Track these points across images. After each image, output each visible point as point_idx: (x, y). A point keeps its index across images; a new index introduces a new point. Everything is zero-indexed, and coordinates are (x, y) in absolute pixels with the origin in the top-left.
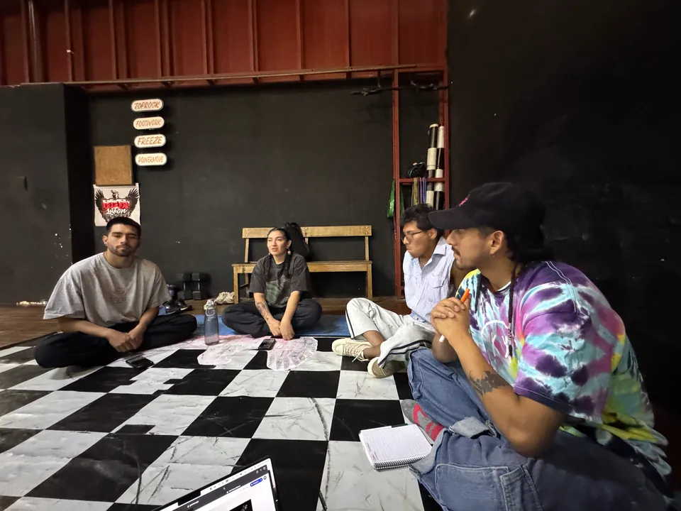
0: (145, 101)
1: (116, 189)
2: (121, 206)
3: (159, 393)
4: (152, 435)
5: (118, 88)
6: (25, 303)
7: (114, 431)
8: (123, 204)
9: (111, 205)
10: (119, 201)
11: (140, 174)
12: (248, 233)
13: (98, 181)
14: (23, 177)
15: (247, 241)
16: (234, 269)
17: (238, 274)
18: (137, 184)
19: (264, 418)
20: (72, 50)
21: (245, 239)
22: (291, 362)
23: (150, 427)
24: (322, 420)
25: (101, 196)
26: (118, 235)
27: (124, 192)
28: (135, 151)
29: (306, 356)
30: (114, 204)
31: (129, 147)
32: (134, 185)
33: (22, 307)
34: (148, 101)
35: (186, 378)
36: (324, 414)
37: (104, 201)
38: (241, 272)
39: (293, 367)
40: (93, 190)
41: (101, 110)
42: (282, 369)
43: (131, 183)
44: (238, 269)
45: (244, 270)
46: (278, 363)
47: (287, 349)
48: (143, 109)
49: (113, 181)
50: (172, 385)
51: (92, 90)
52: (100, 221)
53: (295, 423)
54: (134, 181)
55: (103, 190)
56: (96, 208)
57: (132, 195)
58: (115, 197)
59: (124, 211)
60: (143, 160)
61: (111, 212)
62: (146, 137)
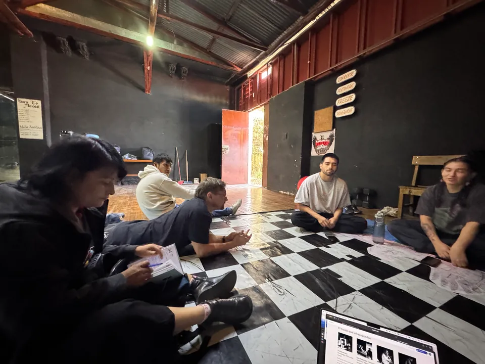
0: (344, 75)
1: (323, 134)
2: (325, 143)
3: (343, 260)
4: (341, 281)
5: (330, 72)
6: (282, 192)
7: (323, 268)
8: (325, 142)
9: (320, 143)
10: (324, 141)
11: (337, 122)
12: (417, 160)
13: (315, 131)
14: (286, 133)
16: (401, 190)
17: (404, 195)
18: (335, 129)
19: (425, 317)
20: (310, 61)
21: (414, 165)
22: (460, 287)
23: (340, 277)
25: (315, 139)
26: (328, 164)
27: (327, 135)
28: (336, 108)
29: (482, 290)
30: (321, 143)
31: (332, 107)
32: (333, 130)
33: (280, 193)
34: (347, 74)
35: (359, 258)
37: (316, 142)
38: (407, 192)
39: (463, 293)
40: (312, 135)
41: (320, 89)
42: (448, 288)
43: (331, 129)
44: (404, 191)
45: (410, 192)
46: (444, 282)
47: (456, 274)
48: (343, 80)
49: (322, 129)
50: (351, 259)
51: (317, 79)
52: (314, 153)
53: (459, 340)
54: (333, 127)
55: (317, 135)
56: (313, 146)
57: (331, 136)
58: (322, 138)
59: (326, 146)
60: (339, 114)
61: (319, 148)
62: (343, 98)
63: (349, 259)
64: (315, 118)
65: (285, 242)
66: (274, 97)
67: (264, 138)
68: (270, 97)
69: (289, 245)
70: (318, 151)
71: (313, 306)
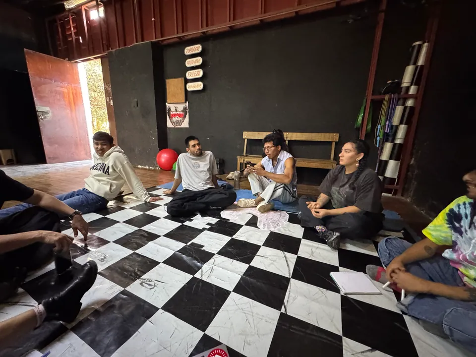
0: (191, 47)
1: (177, 105)
2: (179, 115)
3: (204, 229)
4: (204, 251)
5: (177, 40)
7: (189, 244)
8: (180, 114)
9: (175, 115)
10: (178, 112)
11: (189, 95)
12: (247, 135)
13: (168, 101)
14: (136, 100)
15: (246, 140)
16: (238, 159)
17: (240, 163)
18: (187, 102)
19: (256, 256)
20: (154, 18)
21: (244, 139)
22: (271, 226)
23: (203, 246)
24: (288, 266)
25: (170, 110)
27: (181, 107)
28: (187, 81)
29: (280, 224)
31: (183, 79)
32: (186, 103)
34: (193, 47)
35: (216, 224)
36: (289, 263)
37: (171, 113)
38: (242, 162)
39: (273, 230)
40: (166, 105)
41: (169, 56)
42: (266, 229)
43: (184, 101)
44: (240, 160)
45: (244, 161)
46: (264, 225)
47: (269, 217)
48: (191, 52)
49: (175, 101)
50: (210, 226)
51: (165, 43)
52: (169, 125)
53: (272, 263)
54: (186, 100)
55: (171, 106)
56: (168, 117)
57: (185, 109)
58: (176, 110)
59: (181, 119)
60: (191, 87)
61: (174, 119)
62: (192, 71)
63: (208, 227)
64: (167, 87)
65: (149, 228)
66: (114, 50)
67: (107, 102)
68: (108, 49)
69: (154, 229)
70: (174, 122)
71: (183, 285)
